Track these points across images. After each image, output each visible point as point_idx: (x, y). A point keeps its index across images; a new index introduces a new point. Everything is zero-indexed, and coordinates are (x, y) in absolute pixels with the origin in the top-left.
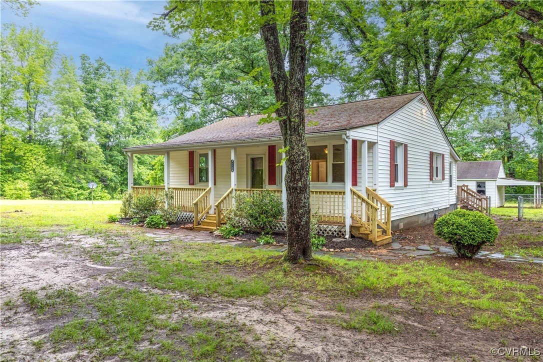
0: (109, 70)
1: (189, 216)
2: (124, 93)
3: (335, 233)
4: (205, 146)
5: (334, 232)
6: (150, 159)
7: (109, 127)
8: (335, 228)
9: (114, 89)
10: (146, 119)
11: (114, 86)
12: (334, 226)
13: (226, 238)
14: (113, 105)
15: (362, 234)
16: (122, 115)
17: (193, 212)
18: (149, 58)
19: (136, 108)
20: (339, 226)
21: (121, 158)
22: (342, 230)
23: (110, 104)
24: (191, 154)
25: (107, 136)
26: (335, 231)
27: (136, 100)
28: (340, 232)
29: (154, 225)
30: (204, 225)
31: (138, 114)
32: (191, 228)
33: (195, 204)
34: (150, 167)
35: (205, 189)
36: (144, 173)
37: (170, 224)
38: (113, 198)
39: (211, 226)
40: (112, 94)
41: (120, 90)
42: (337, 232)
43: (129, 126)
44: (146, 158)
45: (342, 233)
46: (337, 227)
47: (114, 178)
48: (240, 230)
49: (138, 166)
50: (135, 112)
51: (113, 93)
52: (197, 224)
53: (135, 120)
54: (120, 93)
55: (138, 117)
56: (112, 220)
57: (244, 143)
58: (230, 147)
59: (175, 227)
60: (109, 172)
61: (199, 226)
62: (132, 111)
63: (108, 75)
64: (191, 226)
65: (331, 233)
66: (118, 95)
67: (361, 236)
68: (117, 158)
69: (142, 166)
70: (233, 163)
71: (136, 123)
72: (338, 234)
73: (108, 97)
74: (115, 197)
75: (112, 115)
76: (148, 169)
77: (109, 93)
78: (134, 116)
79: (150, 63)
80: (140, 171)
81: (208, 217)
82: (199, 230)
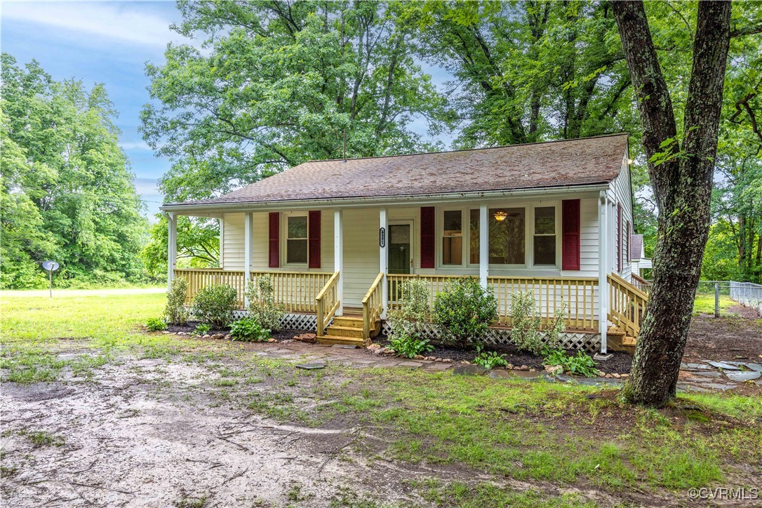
0: (49, 82)
1: (294, 319)
2: (73, 119)
3: (579, 346)
4: (333, 204)
5: (577, 344)
6: (115, 224)
7: (49, 172)
8: (580, 337)
9: (58, 112)
10: (109, 161)
11: (58, 108)
12: (577, 335)
13: (408, 358)
14: (57, 136)
15: (626, 346)
16: (67, 155)
17: (316, 312)
18: (149, 64)
19: (92, 144)
20: (587, 334)
21: (67, 221)
22: (593, 340)
23: (52, 135)
24: (274, 219)
25: (47, 186)
26: (580, 343)
27: (92, 131)
28: (589, 343)
29: (248, 336)
30: (333, 335)
31: (96, 153)
32: (312, 339)
33: (319, 301)
34: (114, 237)
35: (331, 276)
36: (106, 247)
37: (274, 333)
38: (54, 285)
39: (347, 336)
40: (54, 119)
41: (66, 115)
42: (583, 344)
43: (83, 171)
44: (109, 223)
45: (591, 345)
46: (582, 336)
47: (56, 254)
48: (427, 344)
49: (95, 235)
50: (91, 151)
51: (56, 118)
52: (322, 334)
53: (90, 162)
54: (66, 119)
55: (95, 159)
56: (155, 329)
57: (412, 201)
58: (379, 208)
59: (284, 339)
60: (48, 243)
61: (326, 337)
62: (85, 149)
63: (47, 90)
64: (312, 336)
65: (571, 346)
66: (63, 121)
67: (624, 349)
68: (61, 221)
69: (102, 236)
70: (384, 232)
71: (92, 167)
72: (584, 347)
73: (46, 123)
74: (57, 284)
75: (54, 153)
76: (111, 239)
77: (48, 117)
78: (89, 156)
79: (151, 71)
80: (99, 243)
81: (338, 322)
82: (330, 343)
